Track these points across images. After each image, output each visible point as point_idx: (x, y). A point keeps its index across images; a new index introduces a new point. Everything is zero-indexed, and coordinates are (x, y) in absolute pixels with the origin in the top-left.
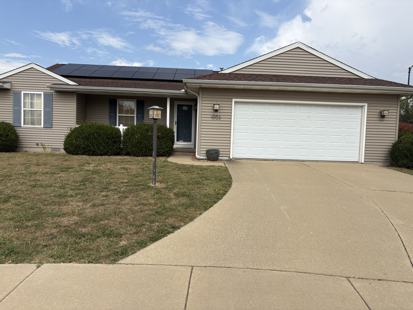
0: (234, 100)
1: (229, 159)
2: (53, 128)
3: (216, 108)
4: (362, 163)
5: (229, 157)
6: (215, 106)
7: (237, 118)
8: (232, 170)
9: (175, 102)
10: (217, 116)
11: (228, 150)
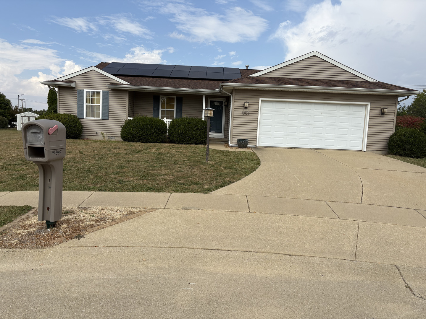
0: (260, 99)
1: (256, 147)
2: (109, 120)
3: (246, 105)
4: (364, 151)
5: (256, 145)
6: (246, 104)
7: (263, 114)
8: (259, 154)
9: (209, 99)
10: (246, 112)
11: (255, 140)
